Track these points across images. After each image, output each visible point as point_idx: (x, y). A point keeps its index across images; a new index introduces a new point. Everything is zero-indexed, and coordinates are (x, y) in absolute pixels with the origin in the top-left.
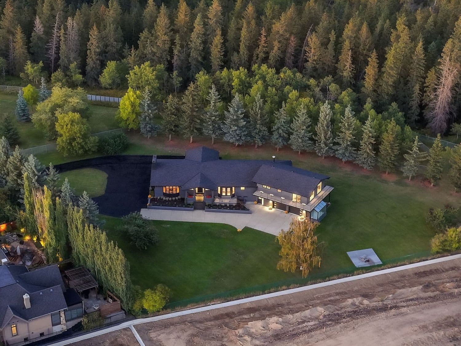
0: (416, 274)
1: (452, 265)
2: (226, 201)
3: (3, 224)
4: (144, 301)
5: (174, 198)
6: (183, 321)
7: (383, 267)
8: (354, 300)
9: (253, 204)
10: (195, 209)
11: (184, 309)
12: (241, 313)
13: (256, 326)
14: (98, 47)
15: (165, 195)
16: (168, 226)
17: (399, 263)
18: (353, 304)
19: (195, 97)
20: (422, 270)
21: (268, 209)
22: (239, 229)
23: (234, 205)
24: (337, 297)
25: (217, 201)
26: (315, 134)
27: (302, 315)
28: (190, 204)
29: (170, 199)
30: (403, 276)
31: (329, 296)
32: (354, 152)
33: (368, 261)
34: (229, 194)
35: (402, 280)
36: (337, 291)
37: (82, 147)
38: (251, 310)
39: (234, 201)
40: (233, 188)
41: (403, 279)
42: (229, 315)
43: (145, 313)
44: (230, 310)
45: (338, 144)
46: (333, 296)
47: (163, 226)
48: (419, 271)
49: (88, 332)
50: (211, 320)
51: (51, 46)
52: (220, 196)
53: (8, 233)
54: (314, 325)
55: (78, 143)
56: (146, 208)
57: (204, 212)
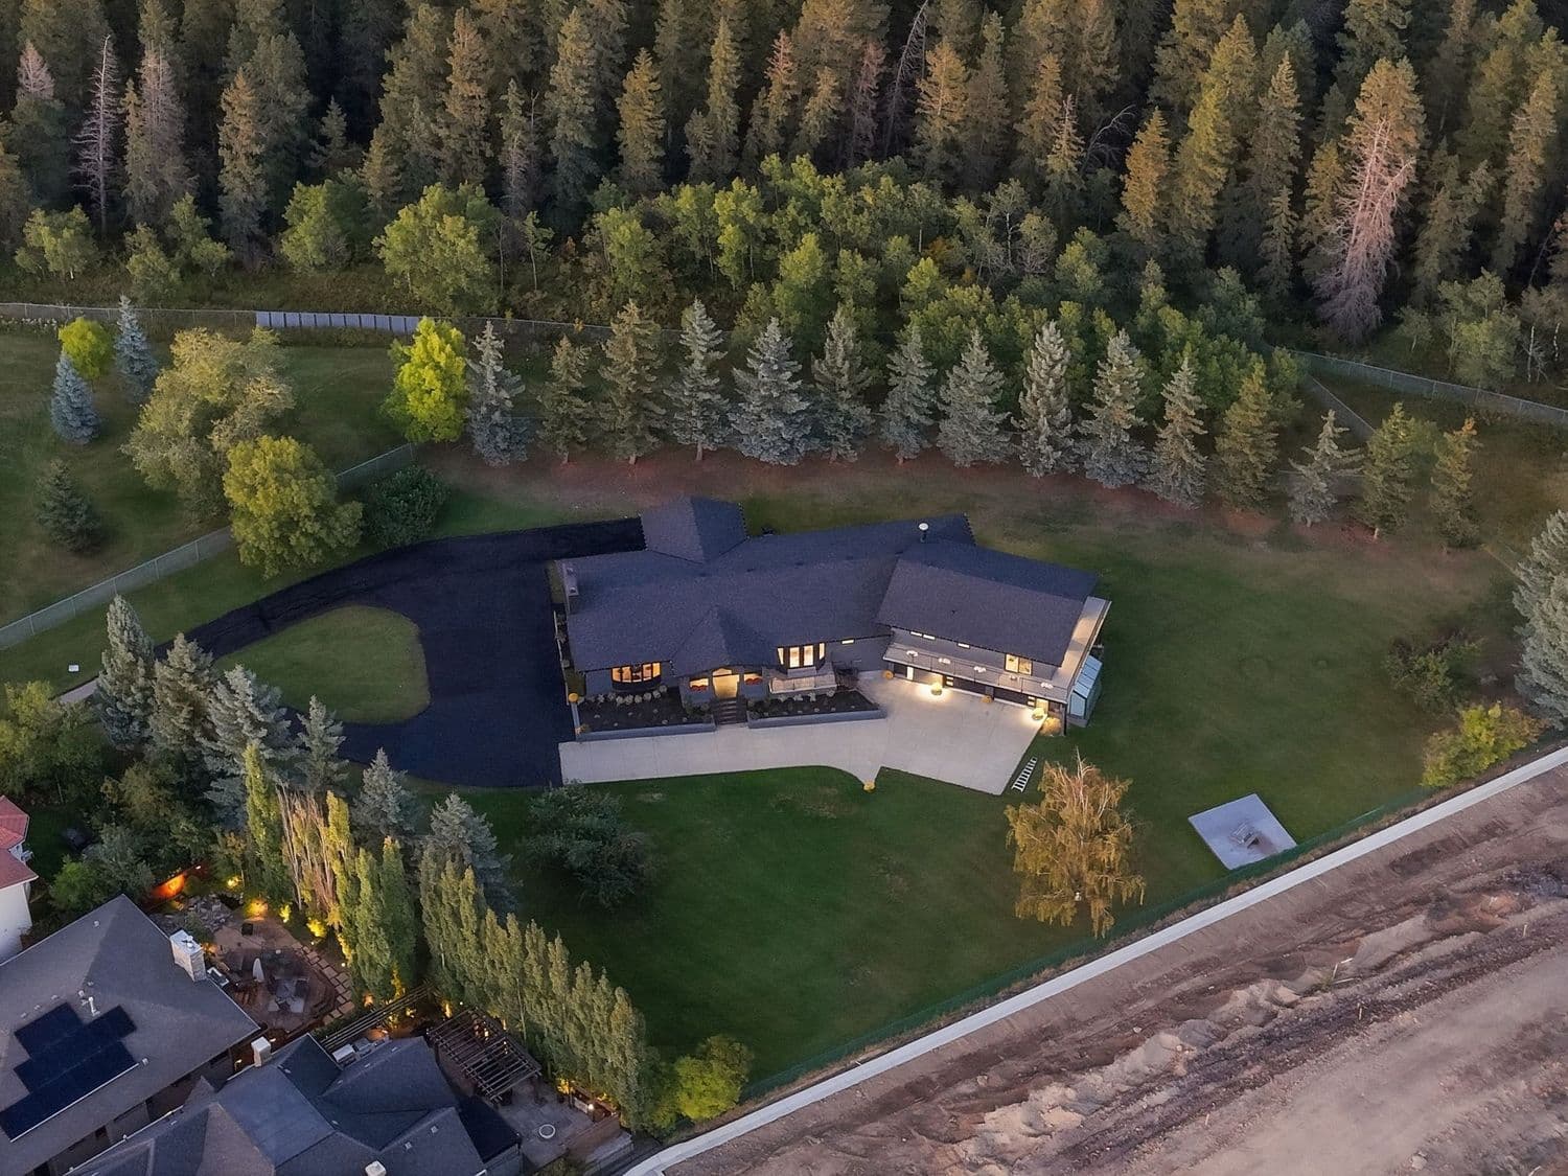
0: (1393, 865)
1: (1484, 819)
2: (806, 684)
3: (176, 875)
4: (683, 1097)
5: (648, 696)
6: (798, 1132)
7: (1301, 859)
8: (1251, 994)
9: (882, 680)
10: (720, 721)
12: (949, 1079)
13: (1007, 1124)
14: (258, 141)
15: (621, 688)
16: (656, 796)
17: (1343, 840)
18: (1253, 1006)
19: (644, 344)
20: (1408, 851)
21: (930, 692)
22: (867, 781)
23: (830, 694)
24: (1199, 981)
25: (779, 687)
26: (1018, 414)
27: (1126, 1069)
28: (698, 710)
29: (638, 699)
30: (1361, 879)
31: (1176, 978)
32: (1138, 458)
33: (1257, 842)
34: (809, 662)
35: (1360, 893)
36: (1193, 958)
37: (320, 542)
38: (974, 1062)
39: (828, 682)
40: (822, 646)
41: (1361, 888)
42: (915, 1090)
43: (686, 1128)
44: (916, 1073)
46: (1185, 978)
47: (642, 797)
48: (1401, 855)
50: (872, 1118)
51: (92, 138)
52: (784, 670)
53: (193, 901)
54: (1170, 1101)
55: (305, 534)
56: (574, 739)
57: (746, 729)
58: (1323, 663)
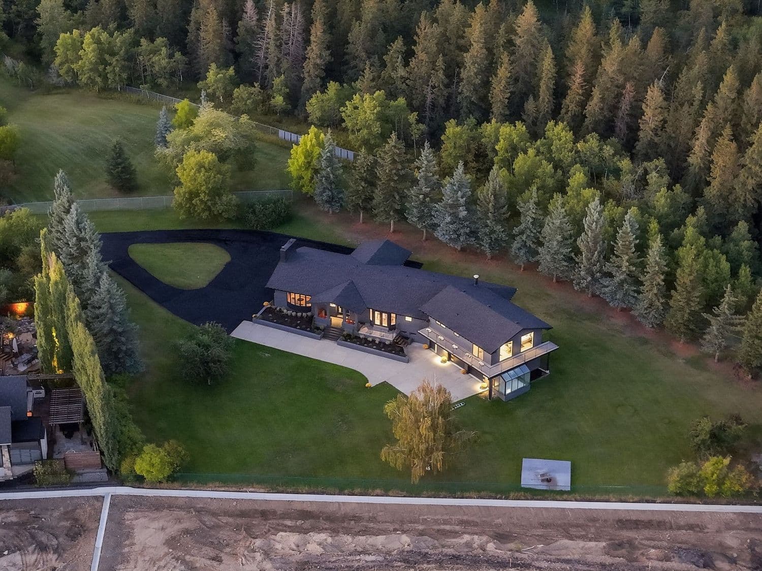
0: (620, 521)
1: (692, 521)
2: (377, 334)
3: (23, 302)
4: (138, 460)
5: (299, 314)
6: (188, 505)
7: (565, 496)
8: (473, 539)
9: (421, 348)
10: (325, 337)
11: (202, 488)
12: (286, 515)
15: (290, 306)
16: (267, 355)
17: (597, 497)
18: (468, 545)
20: (634, 518)
21: (438, 360)
22: (372, 383)
23: (387, 343)
24: (457, 528)
25: (364, 331)
26: (578, 251)
27: (369, 542)
28: (318, 328)
29: (294, 314)
30: (594, 520)
31: (446, 522)
33: (549, 480)
34: (385, 324)
35: (587, 525)
36: (465, 518)
37: (208, 207)
38: (305, 514)
39: (390, 337)
40: (393, 315)
41: (590, 524)
42: (265, 514)
43: (139, 481)
44: (273, 507)
45: (610, 275)
46: (451, 524)
47: (260, 353)
48: (628, 518)
49: (40, 488)
50: (231, 515)
51: (261, 45)
52: (372, 324)
54: (372, 562)
56: (251, 321)
57: (336, 344)
58: (667, 421)
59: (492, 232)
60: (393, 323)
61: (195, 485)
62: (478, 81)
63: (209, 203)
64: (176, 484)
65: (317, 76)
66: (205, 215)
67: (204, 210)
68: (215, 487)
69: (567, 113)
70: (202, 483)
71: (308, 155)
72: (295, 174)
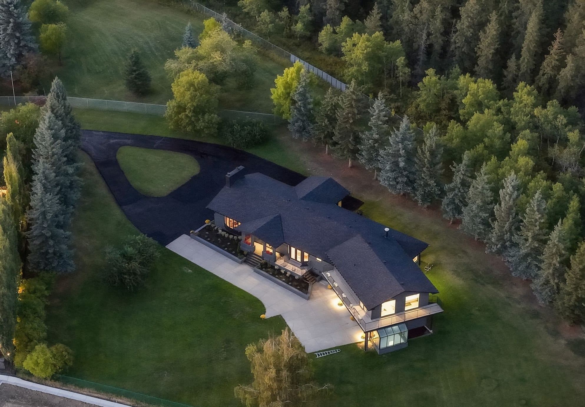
2: (290, 267)
4: (29, 357)
5: (231, 236)
9: (326, 287)
10: (245, 262)
15: (226, 228)
16: (190, 271)
21: (338, 303)
22: (268, 315)
23: (297, 277)
25: (280, 262)
28: (242, 252)
29: (227, 235)
34: (299, 259)
39: (300, 272)
40: (306, 254)
47: (184, 268)
52: (287, 256)
56: (189, 235)
57: (252, 271)
58: (524, 402)
59: (427, 185)
60: (306, 260)
61: (74, 387)
62: (469, 34)
63: (193, 119)
64: (57, 384)
65: (338, 9)
66: (189, 129)
67: (188, 124)
68: (90, 392)
69: (543, 75)
70: (79, 387)
71: (288, 86)
72: (275, 102)
